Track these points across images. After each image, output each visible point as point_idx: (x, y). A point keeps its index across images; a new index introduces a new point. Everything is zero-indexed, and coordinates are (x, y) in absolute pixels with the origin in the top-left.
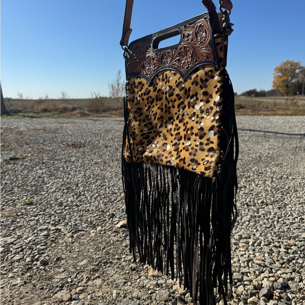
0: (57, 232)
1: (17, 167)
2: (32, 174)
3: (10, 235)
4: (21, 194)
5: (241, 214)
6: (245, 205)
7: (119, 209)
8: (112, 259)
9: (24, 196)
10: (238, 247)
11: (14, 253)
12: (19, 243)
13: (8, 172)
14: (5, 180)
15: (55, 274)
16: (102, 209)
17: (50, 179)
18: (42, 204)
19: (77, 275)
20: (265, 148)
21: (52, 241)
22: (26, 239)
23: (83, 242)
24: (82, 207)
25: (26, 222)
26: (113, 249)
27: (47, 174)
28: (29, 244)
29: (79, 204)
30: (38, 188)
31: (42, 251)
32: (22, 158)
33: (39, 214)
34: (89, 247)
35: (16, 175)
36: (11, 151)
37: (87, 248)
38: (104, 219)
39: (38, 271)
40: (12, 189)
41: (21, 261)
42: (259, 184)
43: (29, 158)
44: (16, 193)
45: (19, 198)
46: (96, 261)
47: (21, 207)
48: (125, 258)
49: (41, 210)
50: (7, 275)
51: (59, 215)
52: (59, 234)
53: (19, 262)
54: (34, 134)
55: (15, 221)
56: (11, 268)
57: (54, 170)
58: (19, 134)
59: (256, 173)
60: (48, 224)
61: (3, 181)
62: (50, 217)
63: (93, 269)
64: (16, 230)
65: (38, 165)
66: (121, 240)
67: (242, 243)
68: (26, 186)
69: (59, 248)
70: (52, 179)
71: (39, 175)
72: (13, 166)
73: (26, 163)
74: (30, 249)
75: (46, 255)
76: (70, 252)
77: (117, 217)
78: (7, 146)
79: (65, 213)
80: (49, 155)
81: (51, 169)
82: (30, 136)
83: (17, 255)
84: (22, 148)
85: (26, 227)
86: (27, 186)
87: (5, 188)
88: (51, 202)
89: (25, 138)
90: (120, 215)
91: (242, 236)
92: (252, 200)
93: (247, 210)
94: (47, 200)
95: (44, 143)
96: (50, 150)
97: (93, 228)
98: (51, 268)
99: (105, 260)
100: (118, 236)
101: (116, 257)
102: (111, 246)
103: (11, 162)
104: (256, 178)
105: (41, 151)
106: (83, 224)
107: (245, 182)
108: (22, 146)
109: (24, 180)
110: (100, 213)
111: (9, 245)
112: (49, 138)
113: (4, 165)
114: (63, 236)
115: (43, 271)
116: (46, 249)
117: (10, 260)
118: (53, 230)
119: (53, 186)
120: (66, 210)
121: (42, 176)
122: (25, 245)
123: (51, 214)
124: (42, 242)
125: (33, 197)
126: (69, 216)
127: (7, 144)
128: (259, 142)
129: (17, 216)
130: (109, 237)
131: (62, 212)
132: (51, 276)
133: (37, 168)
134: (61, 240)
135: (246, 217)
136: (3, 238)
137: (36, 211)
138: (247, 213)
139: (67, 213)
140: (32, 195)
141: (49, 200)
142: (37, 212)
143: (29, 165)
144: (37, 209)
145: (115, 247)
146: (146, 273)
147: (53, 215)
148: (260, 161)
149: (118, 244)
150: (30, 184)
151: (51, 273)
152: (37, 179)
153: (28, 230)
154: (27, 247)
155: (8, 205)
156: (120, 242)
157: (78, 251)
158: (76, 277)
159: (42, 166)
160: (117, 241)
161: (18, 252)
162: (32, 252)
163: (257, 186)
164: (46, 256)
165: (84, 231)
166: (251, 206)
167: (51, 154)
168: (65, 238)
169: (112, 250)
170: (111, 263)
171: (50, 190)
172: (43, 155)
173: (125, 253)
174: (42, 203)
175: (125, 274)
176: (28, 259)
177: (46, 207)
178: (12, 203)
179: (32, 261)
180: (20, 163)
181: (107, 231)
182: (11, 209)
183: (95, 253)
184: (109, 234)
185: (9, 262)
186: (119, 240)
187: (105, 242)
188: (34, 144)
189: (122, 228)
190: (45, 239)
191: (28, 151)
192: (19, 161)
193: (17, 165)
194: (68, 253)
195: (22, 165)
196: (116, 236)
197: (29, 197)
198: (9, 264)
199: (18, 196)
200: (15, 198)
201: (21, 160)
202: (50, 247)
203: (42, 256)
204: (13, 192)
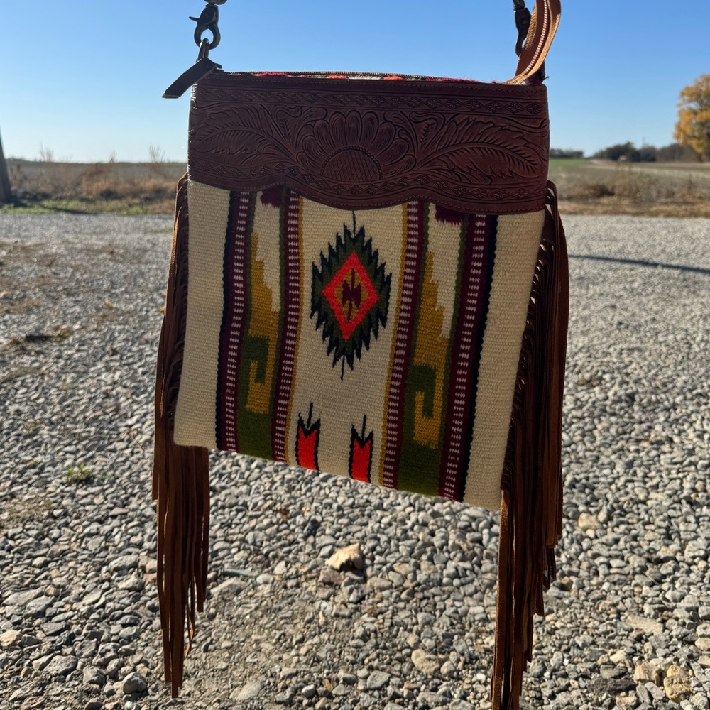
1: (46, 363)
2: (86, 385)
3: (34, 584)
4: (57, 448)
5: (678, 532)
6: (684, 502)
7: (330, 505)
8: (330, 680)
9: (67, 452)
10: (695, 654)
11: (50, 652)
12: (60, 613)
13: (22, 378)
14: (14, 402)
16: (282, 502)
17: (134, 402)
18: (118, 481)
20: (693, 314)
21: (153, 609)
22: (79, 600)
23: (238, 617)
24: (226, 495)
25: (75, 541)
26: (329, 646)
27: (125, 387)
28: (87, 619)
29: (218, 486)
30: (102, 428)
31: (127, 647)
32: (59, 335)
33: (111, 513)
34: (259, 633)
35: (43, 388)
36: (29, 315)
37: (254, 637)
38: (291, 537)
40: (36, 432)
41: (69, 676)
42: (705, 432)
43: (77, 336)
44: (47, 444)
45: (53, 459)
46: (285, 688)
47: (62, 491)
48: (366, 678)
49: (115, 500)
53: (63, 681)
54: (84, 263)
55: (47, 536)
56: (42, 705)
57: (144, 373)
58: (47, 263)
59: (689, 396)
60: (137, 550)
61: (10, 404)
62: (141, 525)
64: (50, 565)
65: (101, 359)
66: (346, 613)
67: (703, 636)
68: (71, 423)
70: (139, 403)
71: (104, 388)
72: (36, 361)
73: (70, 352)
74: (91, 637)
75: (137, 658)
76: (206, 650)
77: (328, 531)
78: (17, 299)
80: (127, 327)
81: (136, 372)
82: (76, 269)
83: (56, 658)
84: (55, 304)
85: (76, 557)
86: (75, 422)
87: (15, 426)
88: (143, 476)
89: (62, 275)
90: (335, 526)
91: (697, 609)
92: (699, 486)
93: (692, 519)
94: (130, 468)
95: (113, 291)
96: (128, 312)
97: (263, 568)
98: (156, 709)
99: (311, 687)
100: (338, 599)
101: (341, 674)
102: (320, 633)
103: (29, 348)
104: (692, 412)
105: (107, 315)
106: (234, 551)
107: (667, 424)
108: (55, 300)
109: (65, 403)
110: (279, 515)
111: (33, 621)
112: (125, 277)
113: (13, 355)
116: (137, 636)
117: (37, 675)
118: (151, 571)
119: (143, 423)
121: (114, 392)
122: (77, 624)
123: (144, 516)
124: (125, 611)
125: (92, 457)
127: (18, 292)
128: (673, 297)
129: (51, 520)
130: (312, 602)
133: (100, 365)
135: (695, 542)
136: (16, 594)
137: (102, 503)
138: (695, 532)
140: (89, 450)
141: (135, 468)
142: (105, 507)
143: (76, 356)
144: (106, 499)
145: (332, 637)
148: (691, 356)
149: (340, 627)
150: (81, 417)
152: (99, 401)
153: (81, 568)
154: (85, 631)
155: (26, 481)
156: (344, 621)
157: (227, 648)
159: (112, 361)
160: (337, 616)
161: (60, 648)
162: (97, 646)
163: (700, 437)
164: (140, 662)
165: (238, 575)
166: (700, 505)
167: (133, 325)
169: (325, 650)
170: (329, 696)
171: (137, 438)
172: (113, 327)
173: (363, 660)
174: (118, 478)
176: (89, 674)
177: (129, 491)
178: (36, 477)
179: (102, 683)
180: (55, 351)
181: (303, 579)
182: (33, 496)
183: (277, 656)
184: (309, 589)
185: (34, 682)
186: (341, 613)
187: (304, 619)
188: (87, 292)
189: (346, 571)
190: (131, 602)
191: (73, 313)
192: (51, 346)
193: (45, 357)
194: (198, 655)
195: (58, 357)
196: (332, 598)
197: (82, 456)
198: (34, 691)
199: (53, 455)
200: (44, 461)
201: (56, 341)
202: (147, 632)
203: (128, 664)
204: (36, 441)
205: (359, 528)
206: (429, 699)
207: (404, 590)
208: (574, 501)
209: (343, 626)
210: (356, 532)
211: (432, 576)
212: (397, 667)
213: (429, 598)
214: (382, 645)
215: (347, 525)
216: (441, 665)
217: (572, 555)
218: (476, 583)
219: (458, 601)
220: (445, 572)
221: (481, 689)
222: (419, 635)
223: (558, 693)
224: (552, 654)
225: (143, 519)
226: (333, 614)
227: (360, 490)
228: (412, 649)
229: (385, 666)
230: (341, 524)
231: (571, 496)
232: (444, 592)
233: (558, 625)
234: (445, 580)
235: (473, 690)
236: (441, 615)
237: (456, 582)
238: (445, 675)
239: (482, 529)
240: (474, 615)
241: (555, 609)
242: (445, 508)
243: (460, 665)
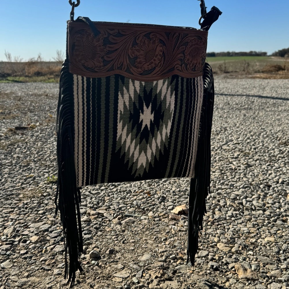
0: (100, 218)
1: (27, 138)
2: (48, 146)
3: (40, 220)
4: (40, 171)
7: (169, 191)
8: (181, 253)
9: (44, 172)
11: (54, 244)
12: (55, 230)
13: (17, 144)
14: (16, 153)
15: (113, 271)
16: (147, 190)
19: (142, 273)
21: (96, 228)
23: (135, 231)
24: (121, 187)
26: (178, 241)
31: (89, 241)
32: (31, 127)
34: (146, 237)
35: (28, 148)
36: (14, 120)
37: (144, 238)
38: (153, 203)
39: (90, 266)
40: (28, 165)
41: (64, 253)
43: (39, 128)
44: (34, 169)
45: (39, 175)
46: (162, 256)
47: (46, 186)
50: (52, 271)
51: (96, 196)
52: (103, 219)
53: (62, 254)
54: (35, 100)
55: (42, 203)
56: (55, 263)
58: (18, 99)
60: (85, 207)
61: (14, 154)
62: (85, 198)
63: (161, 266)
64: (46, 214)
65: (52, 136)
66: (184, 229)
68: (44, 161)
69: (108, 237)
72: (22, 137)
73: (37, 134)
76: (123, 243)
77: (170, 200)
78: (7, 114)
79: (102, 194)
82: (32, 102)
83: (57, 246)
84: (26, 116)
87: (18, 162)
89: (26, 104)
90: (173, 199)
97: (143, 214)
98: (106, 264)
99: (173, 256)
100: (179, 225)
102: (174, 237)
103: (18, 132)
105: (50, 120)
106: (128, 208)
110: (146, 195)
111: (44, 233)
112: (55, 105)
113: (10, 135)
114: (108, 222)
115: (96, 267)
116: (91, 238)
117: (50, 252)
118: (93, 215)
120: (102, 190)
123: (85, 195)
124: (85, 229)
126: (108, 198)
127: (7, 111)
129: (43, 197)
130: (168, 226)
131: (99, 193)
132: (109, 274)
133: (52, 139)
134: (107, 227)
136: (33, 224)
139: (104, 194)
143: (41, 135)
145: (179, 238)
146: (234, 274)
147: (88, 196)
149: (182, 235)
150: (48, 159)
151: (107, 270)
155: (28, 183)
156: (184, 233)
157: (133, 242)
158: (142, 276)
160: (180, 231)
161: (58, 242)
164: (95, 247)
165: (132, 216)
168: (112, 225)
170: (182, 259)
175: (207, 275)
178: (33, 181)
180: (30, 133)
181: (161, 218)
182: (33, 188)
183: (156, 245)
184: (165, 221)
185: (49, 255)
186: (182, 230)
187: (165, 232)
188: (39, 111)
189: (181, 215)
190: (87, 226)
191: (34, 119)
192: (28, 131)
193: (26, 136)
194: (121, 245)
195: (32, 136)
196: (176, 225)
197: (52, 173)
198: (50, 257)
199: (38, 173)
200: (35, 175)
201: (29, 130)
202: (96, 237)
203: (90, 248)
204: (29, 168)
205: (184, 199)
206: (228, 261)
207: (209, 221)
208: (284, 188)
209: (184, 235)
210: (183, 201)
211: (221, 216)
212: (212, 249)
213: (221, 225)
214: (202, 241)
215: (178, 198)
216: (232, 249)
217: (286, 209)
218: (242, 219)
219: (235, 226)
220: (227, 215)
221: (252, 257)
222: (219, 238)
223: (287, 259)
224: (283, 245)
225: (85, 196)
226: (178, 230)
227: (182, 186)
228: (217, 243)
229: (205, 249)
230: (175, 198)
231: (283, 187)
232: (228, 222)
233: (283, 234)
234: (228, 218)
235: (248, 257)
236: (228, 231)
237: (233, 219)
238: (234, 252)
239: (242, 199)
240: (244, 231)
241: (281, 229)
242: (223, 192)
243: (240, 249)
